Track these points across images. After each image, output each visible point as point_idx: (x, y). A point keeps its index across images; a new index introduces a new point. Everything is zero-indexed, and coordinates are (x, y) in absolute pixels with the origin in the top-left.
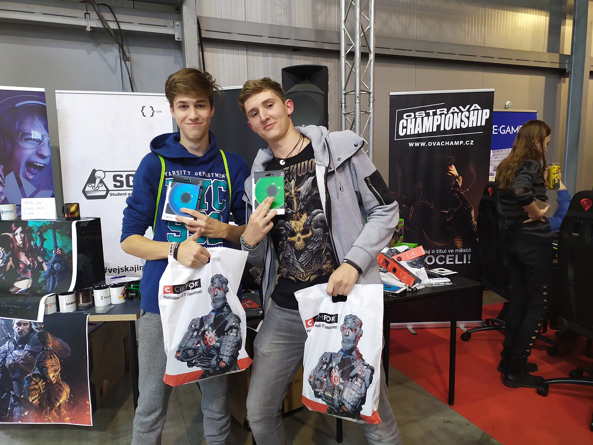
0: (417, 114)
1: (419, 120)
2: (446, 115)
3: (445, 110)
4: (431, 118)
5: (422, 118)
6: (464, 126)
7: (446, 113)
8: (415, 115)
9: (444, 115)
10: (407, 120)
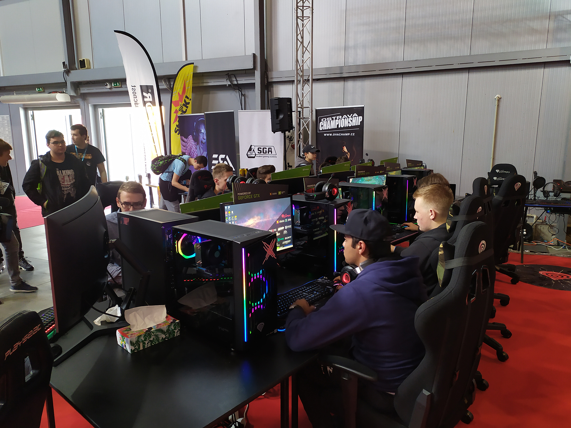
0: (328, 119)
1: (329, 122)
2: (341, 119)
3: (341, 116)
4: (334, 121)
5: (330, 121)
6: (350, 126)
7: (341, 118)
8: (327, 120)
9: (340, 119)
10: (323, 122)
